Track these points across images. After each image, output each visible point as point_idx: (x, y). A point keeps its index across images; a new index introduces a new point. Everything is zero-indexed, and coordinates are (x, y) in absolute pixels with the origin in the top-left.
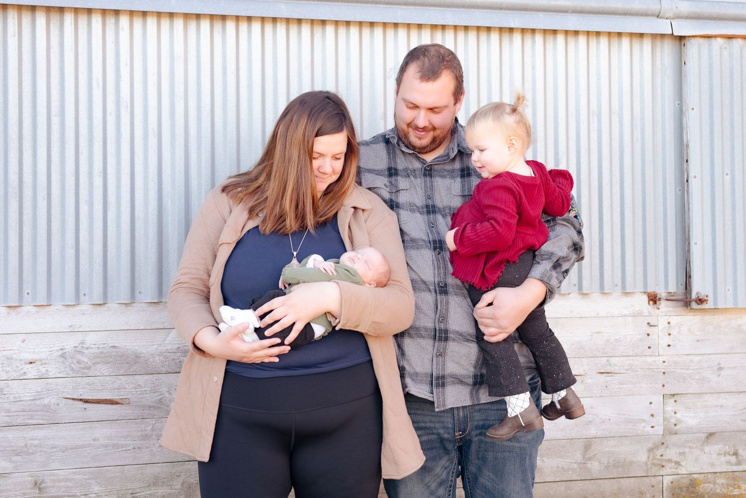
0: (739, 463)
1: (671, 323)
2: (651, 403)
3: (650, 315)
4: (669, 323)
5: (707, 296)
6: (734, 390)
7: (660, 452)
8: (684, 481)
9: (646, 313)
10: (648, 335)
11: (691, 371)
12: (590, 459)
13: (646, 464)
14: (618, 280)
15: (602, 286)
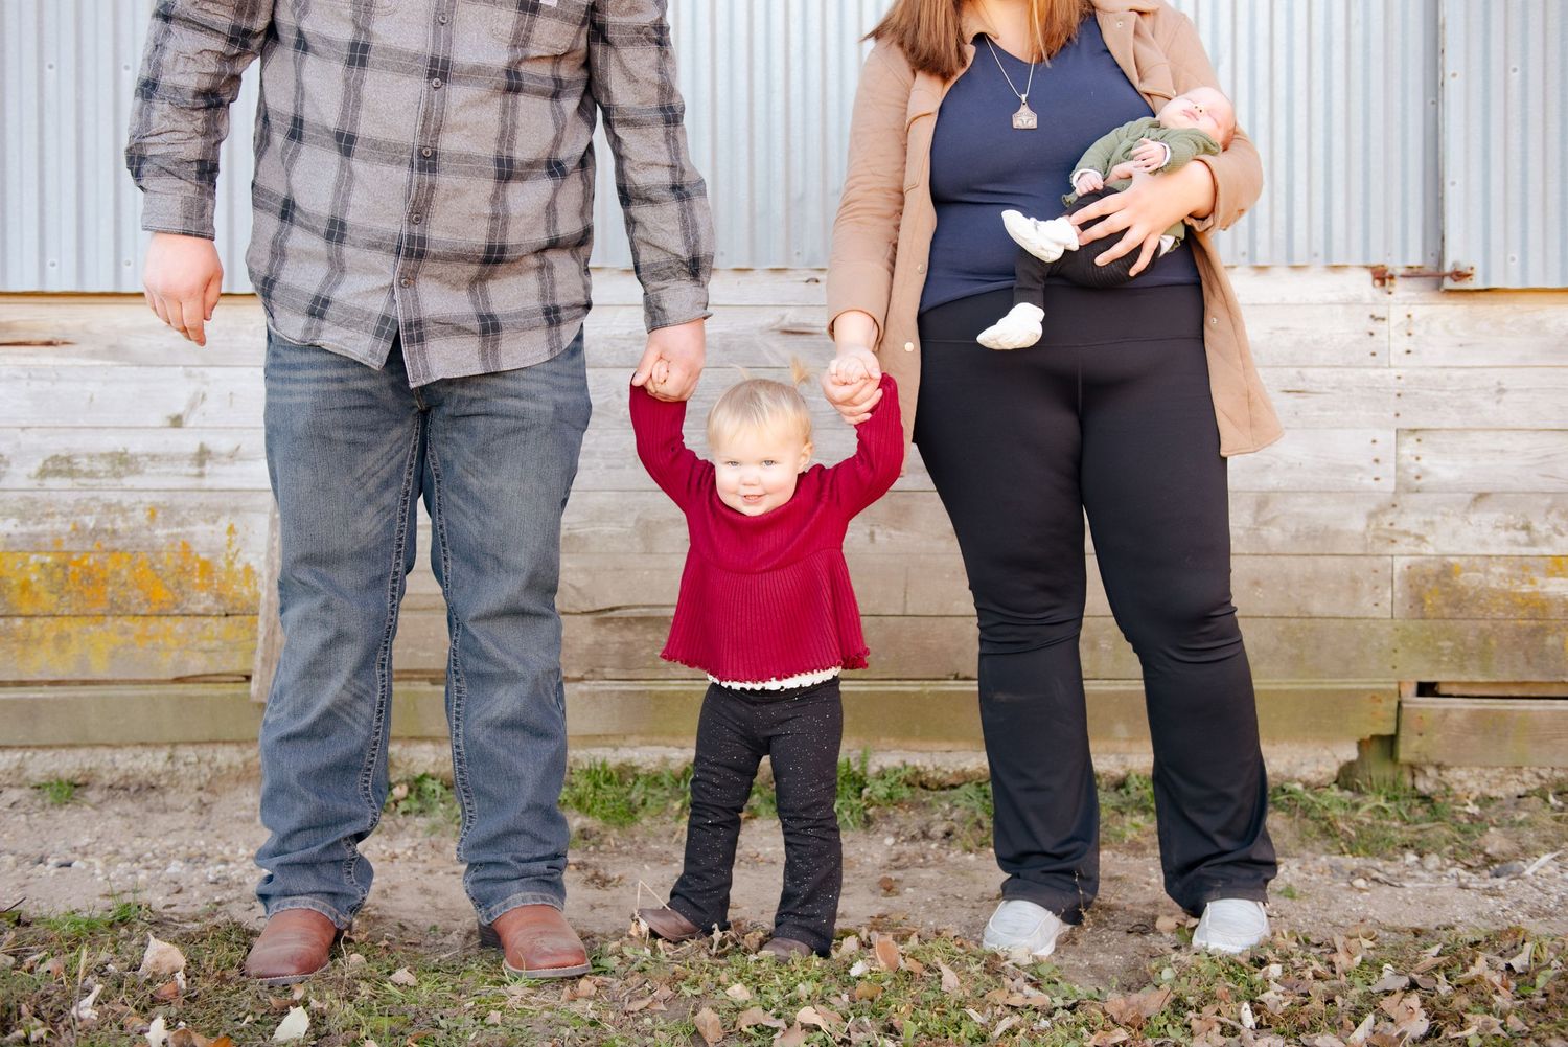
0: (1532, 543)
1: (1413, 317)
2: (1374, 442)
4: (1409, 316)
5: (1472, 268)
6: (1526, 425)
7: (1390, 517)
8: (1432, 566)
9: (1368, 298)
10: (1371, 334)
11: (1448, 394)
12: (1266, 523)
13: (1364, 536)
14: (1319, 247)
15: (1290, 255)
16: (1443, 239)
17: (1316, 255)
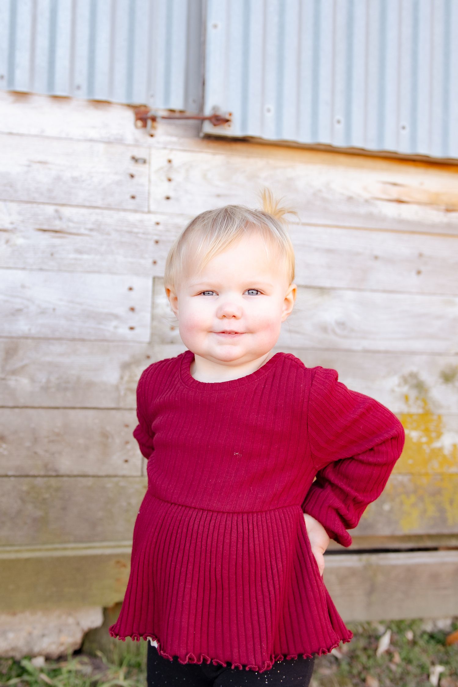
1: (174, 162)
2: (131, 289)
3: (137, 144)
4: (170, 161)
5: (230, 114)
9: (130, 139)
10: (132, 176)
12: (14, 372)
13: (117, 388)
14: (81, 79)
15: (51, 83)
16: (204, 84)
17: (79, 88)
